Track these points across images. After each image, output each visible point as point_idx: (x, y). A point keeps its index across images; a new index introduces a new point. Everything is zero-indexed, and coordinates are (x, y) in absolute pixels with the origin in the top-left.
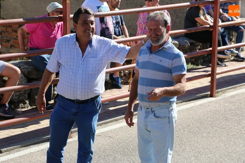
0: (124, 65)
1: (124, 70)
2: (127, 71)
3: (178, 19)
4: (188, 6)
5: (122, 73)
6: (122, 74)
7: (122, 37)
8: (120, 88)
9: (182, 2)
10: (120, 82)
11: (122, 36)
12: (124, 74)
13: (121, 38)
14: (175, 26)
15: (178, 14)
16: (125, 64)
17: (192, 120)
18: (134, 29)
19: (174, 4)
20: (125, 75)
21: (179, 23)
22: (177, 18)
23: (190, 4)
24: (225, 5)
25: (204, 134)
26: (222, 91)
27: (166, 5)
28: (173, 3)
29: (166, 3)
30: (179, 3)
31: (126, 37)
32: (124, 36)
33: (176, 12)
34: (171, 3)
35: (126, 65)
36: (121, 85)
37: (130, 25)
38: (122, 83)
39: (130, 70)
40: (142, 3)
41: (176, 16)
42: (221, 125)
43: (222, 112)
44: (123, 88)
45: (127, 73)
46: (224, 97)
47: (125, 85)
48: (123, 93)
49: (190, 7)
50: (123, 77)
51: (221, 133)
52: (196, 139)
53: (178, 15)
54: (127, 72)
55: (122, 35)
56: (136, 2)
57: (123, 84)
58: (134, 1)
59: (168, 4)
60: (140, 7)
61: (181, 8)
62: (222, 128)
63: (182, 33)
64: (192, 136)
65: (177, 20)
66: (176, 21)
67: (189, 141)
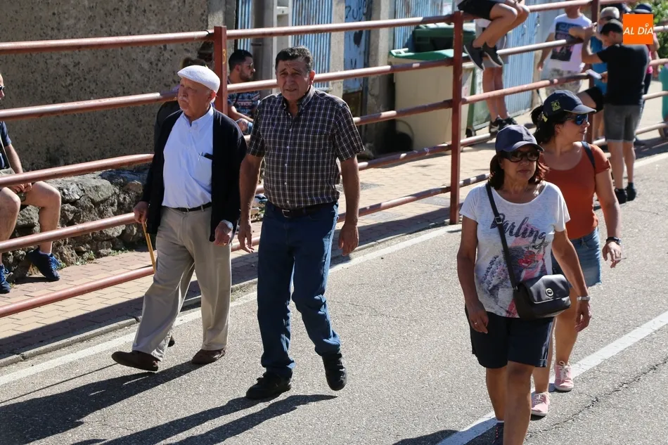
0: (13, 237)
1: (14, 248)
2: (23, 250)
3: (142, 128)
4: (157, 100)
5: (10, 255)
6: (11, 259)
7: (6, 173)
8: (6, 292)
9: (150, 90)
10: (5, 276)
11: (6, 170)
12: (14, 258)
13: (4, 175)
14: (135, 144)
15: (141, 117)
16: (17, 235)
17: (174, 357)
18: (39, 153)
19: (131, 95)
20: (17, 260)
21: (145, 137)
22: (140, 126)
23: (161, 97)
24: (240, 97)
25: (201, 388)
26: (241, 287)
27: (112, 97)
28: (129, 94)
29: (112, 93)
30: (143, 93)
31: (17, 171)
32: (10, 169)
33: (136, 113)
34: (125, 94)
35: (19, 237)
36: (9, 286)
37: (30, 142)
38: (9, 281)
39: (28, 249)
40: (57, 93)
41: (137, 122)
42: (237, 364)
43: (241, 335)
44: (11, 291)
45: (23, 255)
46: (246, 301)
47: (16, 284)
48: (12, 303)
49: (164, 102)
50: (13, 264)
51: (238, 382)
52: (183, 400)
53: (141, 121)
54: (21, 252)
55: (7, 168)
56: (42, 91)
57: (13, 283)
58: (37, 89)
59: (116, 95)
60: (51, 102)
61: (147, 104)
62: (240, 372)
63: (146, 160)
64: (174, 393)
65: (140, 130)
66: (137, 133)
67: (166, 405)
